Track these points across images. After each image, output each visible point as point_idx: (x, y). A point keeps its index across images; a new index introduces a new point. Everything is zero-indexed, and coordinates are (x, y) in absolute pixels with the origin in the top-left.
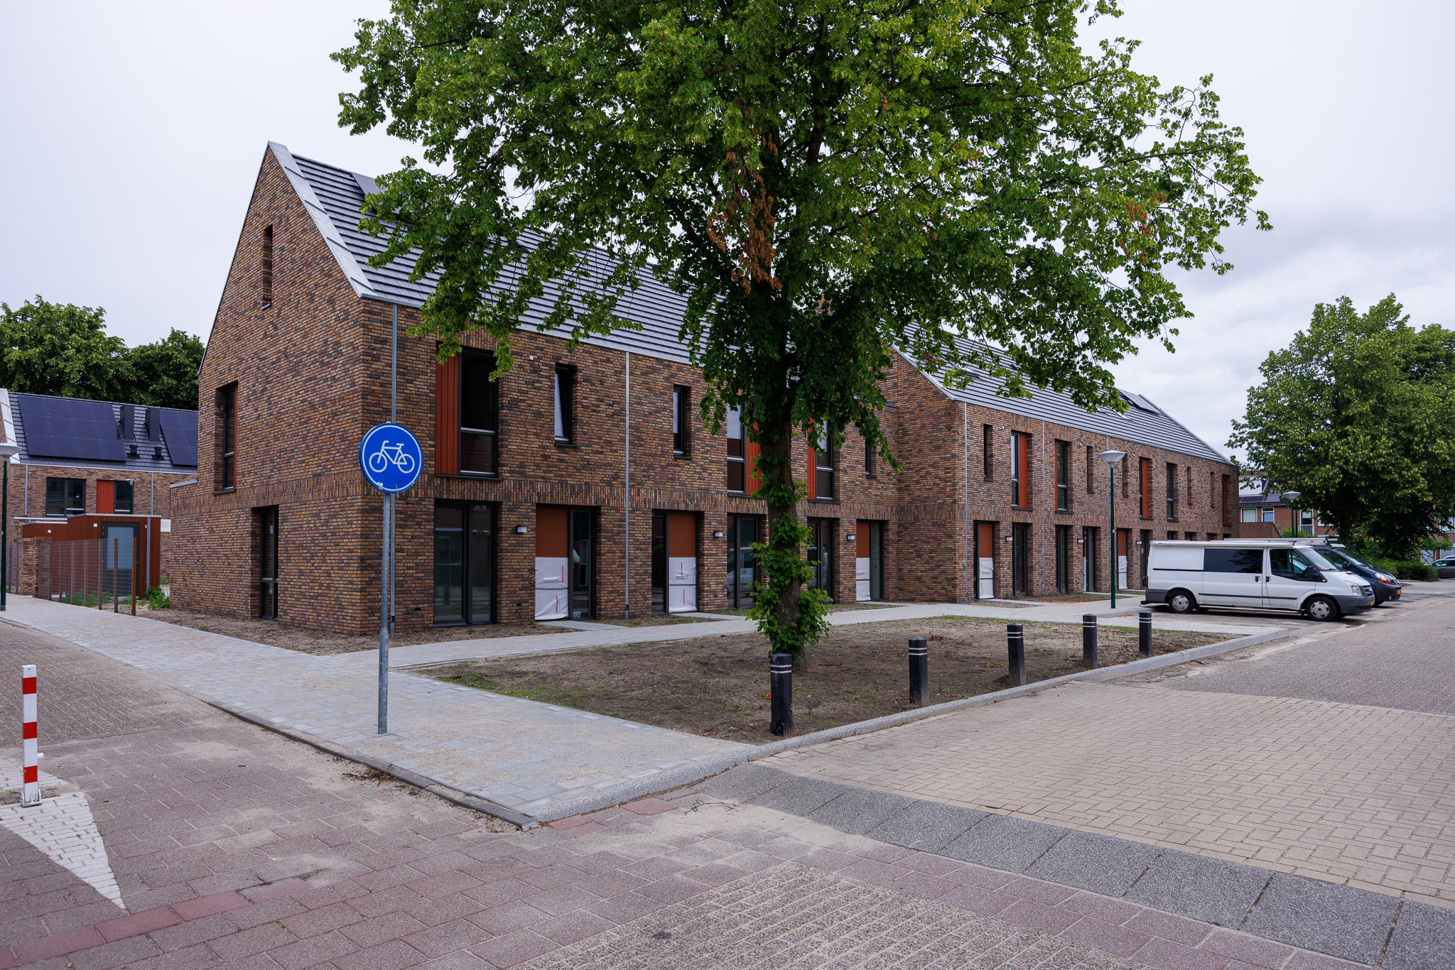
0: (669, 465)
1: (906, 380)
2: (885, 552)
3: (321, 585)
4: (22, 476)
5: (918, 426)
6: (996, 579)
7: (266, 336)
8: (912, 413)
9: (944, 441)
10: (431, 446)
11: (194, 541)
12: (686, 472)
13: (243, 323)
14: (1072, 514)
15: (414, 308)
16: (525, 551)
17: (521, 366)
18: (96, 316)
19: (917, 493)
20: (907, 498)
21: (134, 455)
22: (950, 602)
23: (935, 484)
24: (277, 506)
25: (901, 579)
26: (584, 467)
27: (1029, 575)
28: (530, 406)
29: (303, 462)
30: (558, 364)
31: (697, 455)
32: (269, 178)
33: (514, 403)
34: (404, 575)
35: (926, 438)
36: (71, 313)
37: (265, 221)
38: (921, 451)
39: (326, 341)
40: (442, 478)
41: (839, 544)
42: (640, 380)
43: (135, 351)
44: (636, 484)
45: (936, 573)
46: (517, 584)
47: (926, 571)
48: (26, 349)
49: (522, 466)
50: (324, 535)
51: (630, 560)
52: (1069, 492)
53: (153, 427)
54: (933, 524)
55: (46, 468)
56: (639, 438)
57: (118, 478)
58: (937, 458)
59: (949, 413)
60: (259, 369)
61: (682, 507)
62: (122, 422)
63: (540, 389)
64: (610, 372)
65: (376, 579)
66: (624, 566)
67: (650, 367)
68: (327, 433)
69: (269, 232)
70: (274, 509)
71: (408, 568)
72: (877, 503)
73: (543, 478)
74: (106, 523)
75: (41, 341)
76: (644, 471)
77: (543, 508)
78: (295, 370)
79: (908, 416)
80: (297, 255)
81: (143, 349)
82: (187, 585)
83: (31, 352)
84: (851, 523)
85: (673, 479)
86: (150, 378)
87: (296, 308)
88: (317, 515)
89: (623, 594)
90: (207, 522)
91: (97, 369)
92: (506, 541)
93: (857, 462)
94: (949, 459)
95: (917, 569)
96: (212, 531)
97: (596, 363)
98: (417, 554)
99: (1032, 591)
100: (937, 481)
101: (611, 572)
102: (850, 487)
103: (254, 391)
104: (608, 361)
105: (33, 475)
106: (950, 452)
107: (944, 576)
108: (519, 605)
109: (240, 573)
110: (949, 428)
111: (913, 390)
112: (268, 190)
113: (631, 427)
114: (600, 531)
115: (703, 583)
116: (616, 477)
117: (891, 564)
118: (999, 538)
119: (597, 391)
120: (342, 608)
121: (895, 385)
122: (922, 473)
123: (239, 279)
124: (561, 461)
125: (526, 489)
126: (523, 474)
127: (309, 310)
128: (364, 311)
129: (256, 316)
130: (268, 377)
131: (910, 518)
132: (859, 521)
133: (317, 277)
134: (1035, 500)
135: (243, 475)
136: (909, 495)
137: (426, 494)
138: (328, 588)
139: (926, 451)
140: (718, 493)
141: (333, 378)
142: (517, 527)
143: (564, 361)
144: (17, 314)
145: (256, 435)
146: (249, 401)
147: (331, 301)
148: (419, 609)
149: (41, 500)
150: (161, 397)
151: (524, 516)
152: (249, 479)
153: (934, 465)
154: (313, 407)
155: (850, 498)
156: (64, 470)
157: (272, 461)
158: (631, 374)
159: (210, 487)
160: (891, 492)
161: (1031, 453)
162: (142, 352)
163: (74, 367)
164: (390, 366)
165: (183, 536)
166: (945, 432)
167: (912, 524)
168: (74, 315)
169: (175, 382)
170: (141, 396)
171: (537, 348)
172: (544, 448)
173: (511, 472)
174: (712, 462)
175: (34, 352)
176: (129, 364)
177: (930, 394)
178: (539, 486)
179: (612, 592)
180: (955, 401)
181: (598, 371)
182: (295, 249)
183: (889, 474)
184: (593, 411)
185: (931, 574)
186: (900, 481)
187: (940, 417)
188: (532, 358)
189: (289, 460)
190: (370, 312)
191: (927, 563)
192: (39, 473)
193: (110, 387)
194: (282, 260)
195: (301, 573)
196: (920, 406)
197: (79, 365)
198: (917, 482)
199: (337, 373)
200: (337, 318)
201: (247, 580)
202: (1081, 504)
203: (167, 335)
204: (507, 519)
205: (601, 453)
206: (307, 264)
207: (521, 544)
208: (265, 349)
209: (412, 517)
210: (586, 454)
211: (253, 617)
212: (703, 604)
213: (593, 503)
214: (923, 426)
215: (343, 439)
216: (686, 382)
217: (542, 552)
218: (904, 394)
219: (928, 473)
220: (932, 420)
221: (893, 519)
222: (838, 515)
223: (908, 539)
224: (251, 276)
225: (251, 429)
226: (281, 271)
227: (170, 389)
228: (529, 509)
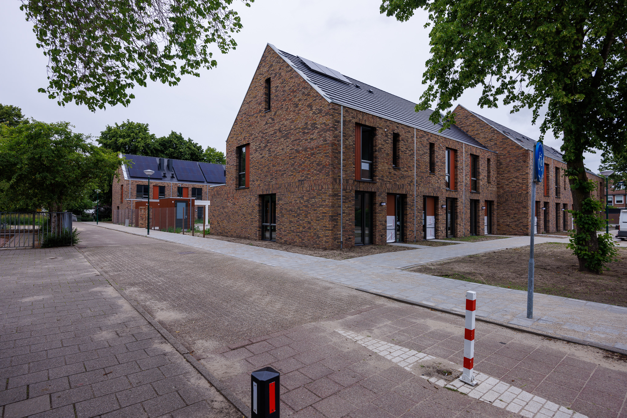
0: (428, 177)
1: (501, 142)
2: (492, 214)
3: (304, 227)
4: (128, 184)
5: (508, 161)
6: (538, 225)
7: (267, 123)
8: (505, 155)
9: (522, 167)
10: (354, 168)
11: (224, 208)
12: (433, 179)
13: (252, 120)
14: (560, 198)
15: (348, 108)
16: (384, 213)
17: (382, 134)
18: (146, 127)
19: (508, 189)
20: (502, 191)
21: (165, 176)
22: (525, 235)
23: (517, 185)
24: (275, 194)
25: (498, 225)
26: (402, 177)
27: (547, 224)
28: (385, 151)
29: (292, 175)
30: (394, 133)
31: (437, 172)
32: (268, 59)
33: (380, 149)
34: (345, 223)
35: (512, 166)
36: (139, 125)
37: (266, 76)
38: (509, 171)
39: (306, 123)
40: (357, 181)
41: (479, 210)
42: (419, 140)
43: (159, 139)
44: (418, 185)
45: (517, 223)
46: (381, 227)
47: (512, 222)
48: (125, 139)
49: (383, 177)
50: (306, 206)
51: (416, 217)
52: (558, 189)
53: (170, 167)
54: (516, 202)
55: (136, 181)
56: (419, 165)
57: (160, 185)
58: (518, 174)
59: (525, 155)
60: (262, 137)
61: (432, 195)
62: (160, 164)
63: (388, 143)
64: (410, 137)
65: (336, 225)
66: (414, 220)
67: (422, 135)
68: (307, 162)
69: (268, 81)
70: (273, 196)
71: (347, 220)
72: (491, 193)
73: (389, 182)
74: (177, 201)
75: (129, 136)
76: (420, 179)
77: (389, 194)
78: (286, 137)
79: (502, 157)
80: (287, 88)
81: (162, 138)
82: (220, 226)
83: (126, 139)
84: (483, 201)
85: (429, 183)
86: (165, 149)
87: (286, 110)
88: (302, 198)
89: (414, 232)
90: (232, 200)
91: (147, 145)
92: (378, 209)
93: (485, 176)
94: (524, 175)
95: (507, 221)
96: (234, 204)
97: (405, 132)
98: (349, 214)
99: (549, 230)
100: (518, 184)
101: (410, 222)
102: (483, 187)
103: (260, 147)
104: (409, 132)
105: (132, 183)
106: (525, 171)
107: (521, 224)
108: (382, 236)
109: (252, 221)
110: (525, 162)
111: (505, 146)
112: (268, 63)
113: (416, 160)
114: (407, 204)
115: (438, 227)
116: (412, 182)
117: (495, 219)
118: (540, 208)
119: (406, 145)
120: (318, 237)
121: (496, 144)
122: (510, 180)
123: (250, 102)
124: (395, 174)
125: (384, 186)
126: (382, 180)
127: (294, 111)
128: (332, 109)
129: (260, 116)
130: (269, 140)
131: (504, 200)
132: (485, 201)
133: (300, 95)
134: (550, 192)
135: (253, 181)
136: (503, 190)
137: (352, 188)
138: (309, 228)
139: (512, 171)
140: (443, 189)
141: (312, 139)
142: (381, 203)
143: (396, 132)
144: (120, 126)
145: (261, 165)
146: (257, 151)
147: (310, 106)
148: (350, 238)
149: (135, 193)
150: (169, 156)
151: (383, 198)
152: (257, 183)
153: (516, 177)
154: (298, 151)
155: (483, 191)
156: (142, 182)
157: (272, 175)
158: (416, 138)
159: (234, 187)
160: (495, 189)
161: (549, 172)
162: (162, 139)
163: (141, 145)
164: (340, 132)
165: (218, 206)
166: (522, 163)
167: (505, 202)
168: (140, 126)
169: (174, 150)
170: (162, 155)
171: (387, 126)
172: (389, 168)
173: (379, 179)
174: (441, 175)
175: (127, 140)
176: (157, 144)
177: (514, 147)
178: (388, 185)
179: (410, 231)
180: (527, 150)
181: (406, 136)
182: (285, 86)
183: (494, 181)
184: (405, 153)
185: (515, 223)
186: (498, 184)
187: (520, 157)
188: (386, 130)
189: (282, 175)
190: (334, 109)
191: (512, 218)
192: (134, 183)
193: (152, 152)
194: (276, 91)
195: (291, 222)
196: (509, 152)
197: (142, 144)
198: (507, 185)
199: (315, 136)
200: (314, 113)
201: (257, 224)
202: (563, 194)
203: (170, 133)
204: (378, 199)
205: (407, 171)
206: (293, 92)
207: (382, 210)
208: (266, 129)
209: (348, 198)
210: (402, 172)
211: (259, 240)
212: (438, 236)
213: (405, 193)
214: (511, 161)
215: (318, 165)
216: (433, 141)
217: (389, 214)
218: (500, 148)
219: (513, 181)
220: (515, 158)
221: (495, 200)
222: (479, 198)
223: (502, 208)
224: (258, 100)
225: (258, 163)
226: (276, 96)
227: (172, 152)
228: (384, 195)
